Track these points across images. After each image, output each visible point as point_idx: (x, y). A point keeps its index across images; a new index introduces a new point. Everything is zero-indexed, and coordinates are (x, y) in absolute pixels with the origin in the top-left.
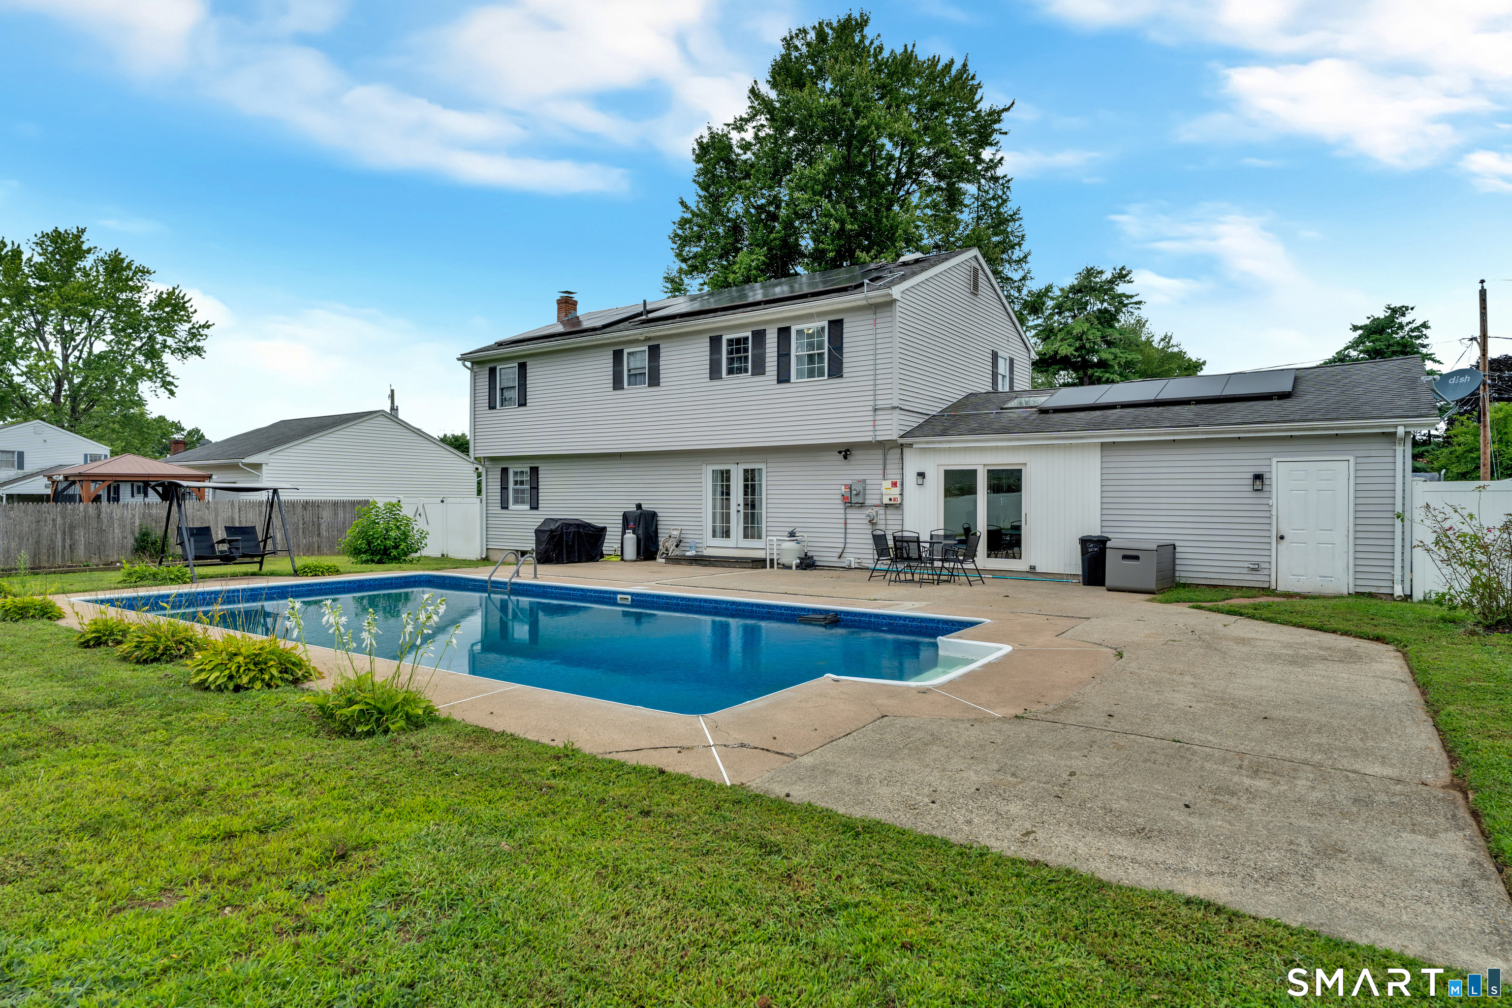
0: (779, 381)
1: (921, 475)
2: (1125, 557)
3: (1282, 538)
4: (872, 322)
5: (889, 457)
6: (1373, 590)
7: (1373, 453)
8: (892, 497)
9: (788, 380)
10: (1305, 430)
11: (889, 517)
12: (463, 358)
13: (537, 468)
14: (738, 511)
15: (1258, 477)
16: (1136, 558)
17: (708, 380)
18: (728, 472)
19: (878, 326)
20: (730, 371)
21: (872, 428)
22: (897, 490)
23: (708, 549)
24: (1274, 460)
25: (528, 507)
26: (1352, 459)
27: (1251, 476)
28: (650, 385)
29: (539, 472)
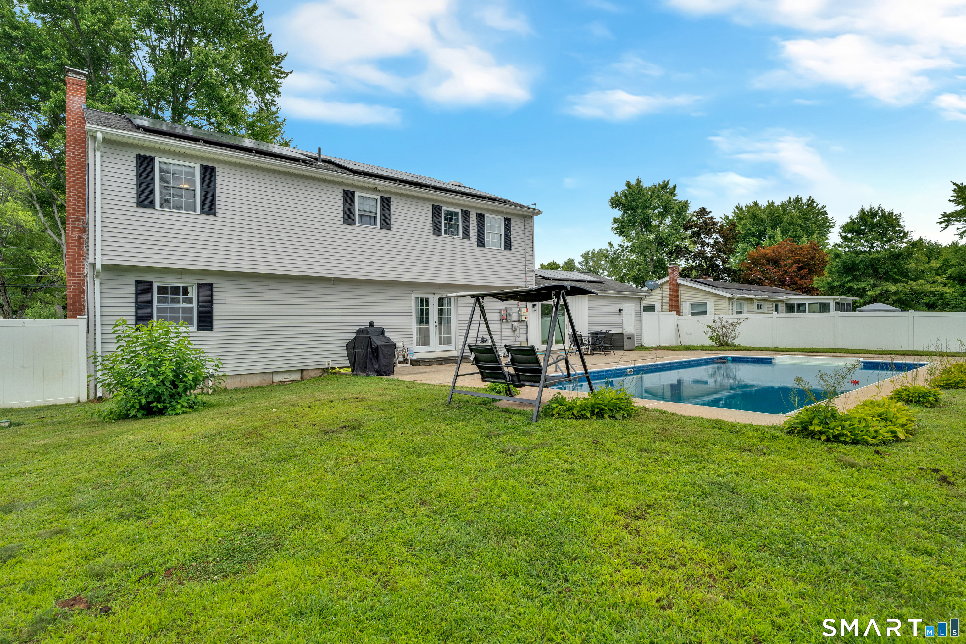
0: (478, 245)
3: (624, 330)
4: (523, 224)
7: (637, 303)
8: (526, 317)
9: (484, 245)
11: (521, 326)
13: (212, 286)
14: (436, 327)
15: (621, 310)
17: (433, 234)
18: (427, 299)
19: (526, 227)
20: (446, 232)
21: (525, 280)
22: (527, 313)
23: (416, 354)
24: (623, 304)
25: (194, 328)
26: (634, 305)
27: (618, 309)
28: (382, 228)
29: (215, 290)
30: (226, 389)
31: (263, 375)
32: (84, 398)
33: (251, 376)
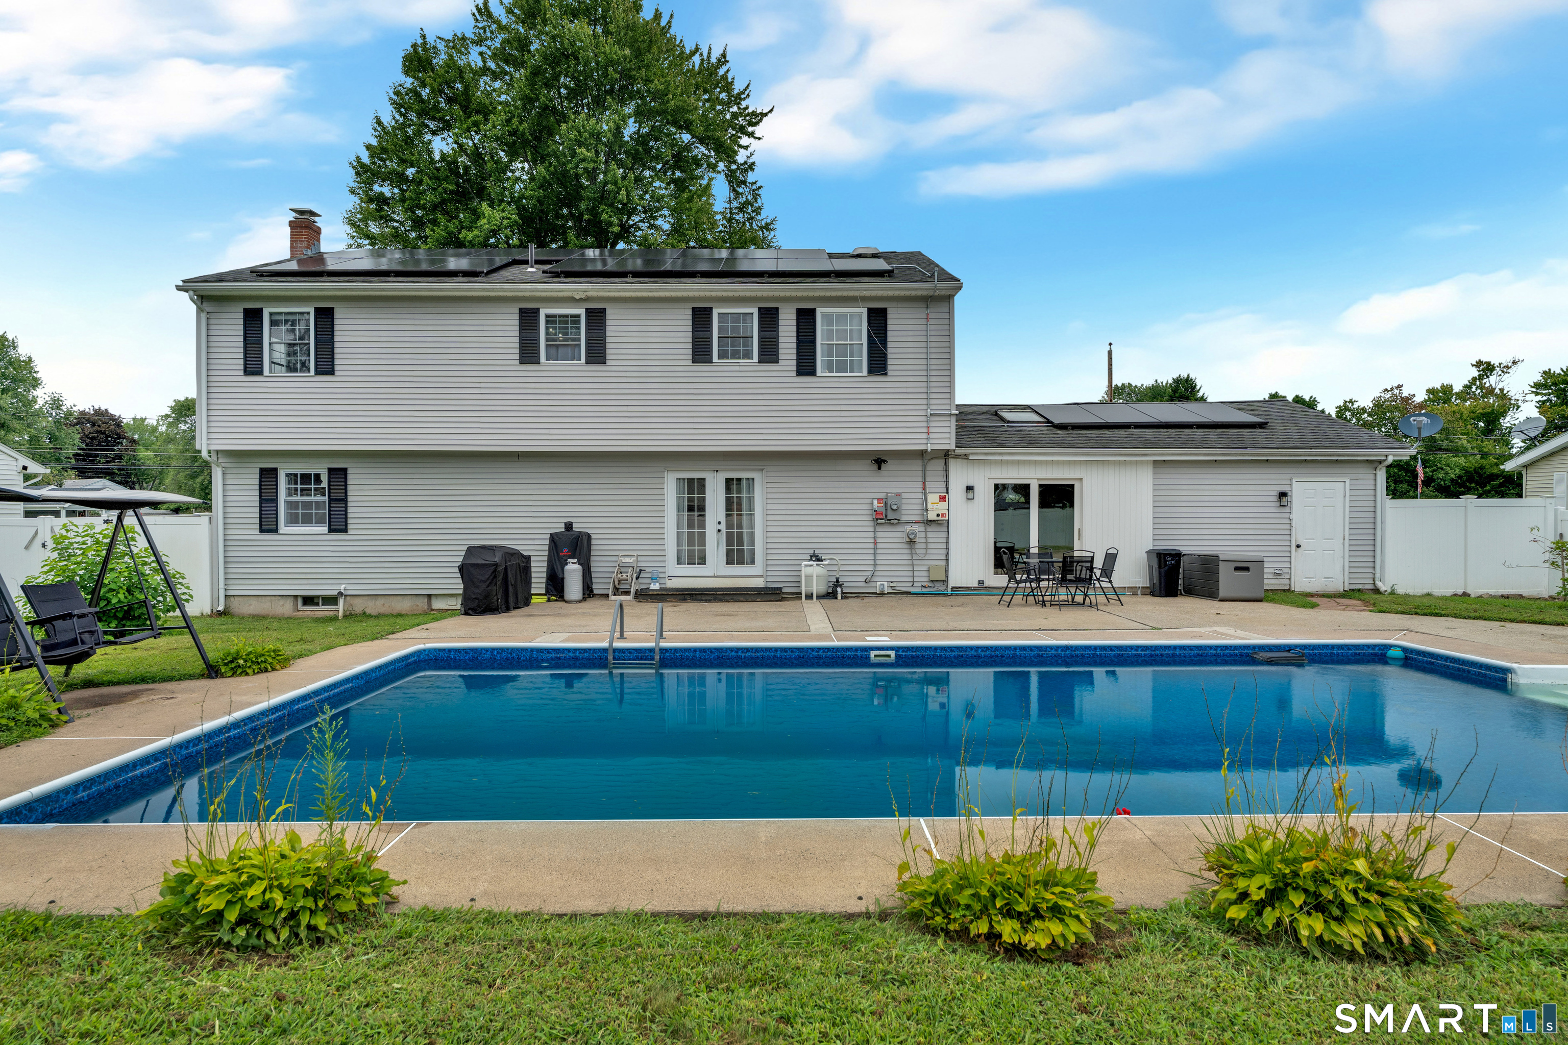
0: (800, 373)
1: (970, 488)
2: (1237, 569)
3: (1298, 546)
4: (924, 316)
5: (928, 468)
6: (1360, 587)
7: (1361, 476)
8: (940, 512)
9: (812, 373)
10: (1325, 455)
11: (929, 535)
12: (186, 286)
13: (344, 471)
14: (719, 531)
15: (1283, 495)
16: (1247, 569)
17: (690, 363)
18: (702, 482)
19: (931, 322)
20: (722, 355)
21: (925, 436)
22: (944, 505)
23: (674, 579)
24: (1294, 480)
25: (325, 529)
26: (1348, 481)
27: (1276, 493)
28: (588, 362)
29: (349, 477)
30: (364, 613)
31: (414, 598)
32: (207, 611)
33: (399, 598)
